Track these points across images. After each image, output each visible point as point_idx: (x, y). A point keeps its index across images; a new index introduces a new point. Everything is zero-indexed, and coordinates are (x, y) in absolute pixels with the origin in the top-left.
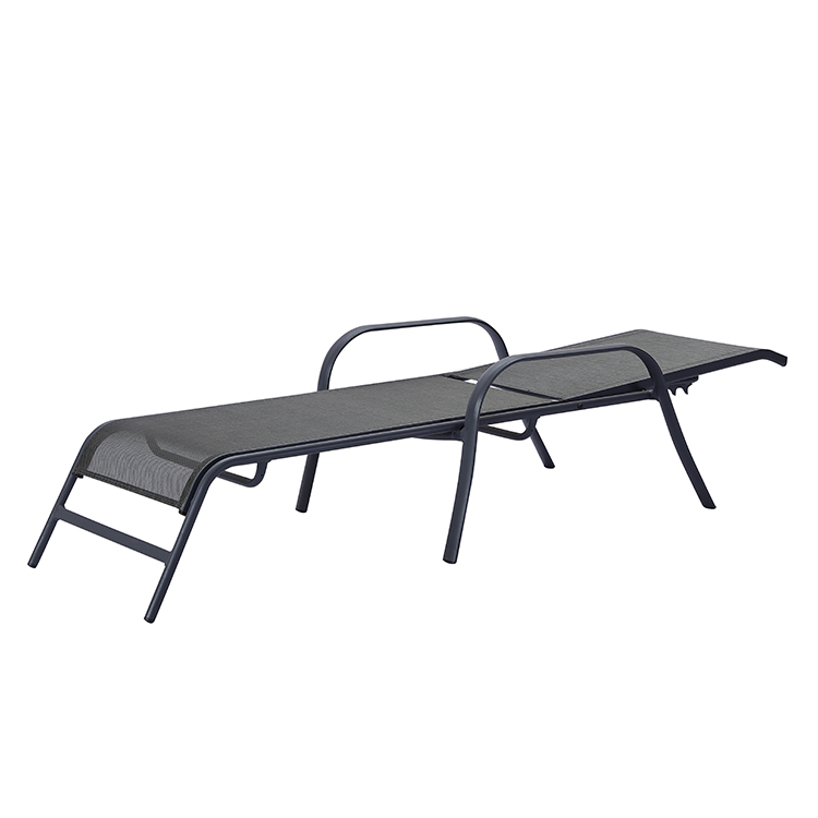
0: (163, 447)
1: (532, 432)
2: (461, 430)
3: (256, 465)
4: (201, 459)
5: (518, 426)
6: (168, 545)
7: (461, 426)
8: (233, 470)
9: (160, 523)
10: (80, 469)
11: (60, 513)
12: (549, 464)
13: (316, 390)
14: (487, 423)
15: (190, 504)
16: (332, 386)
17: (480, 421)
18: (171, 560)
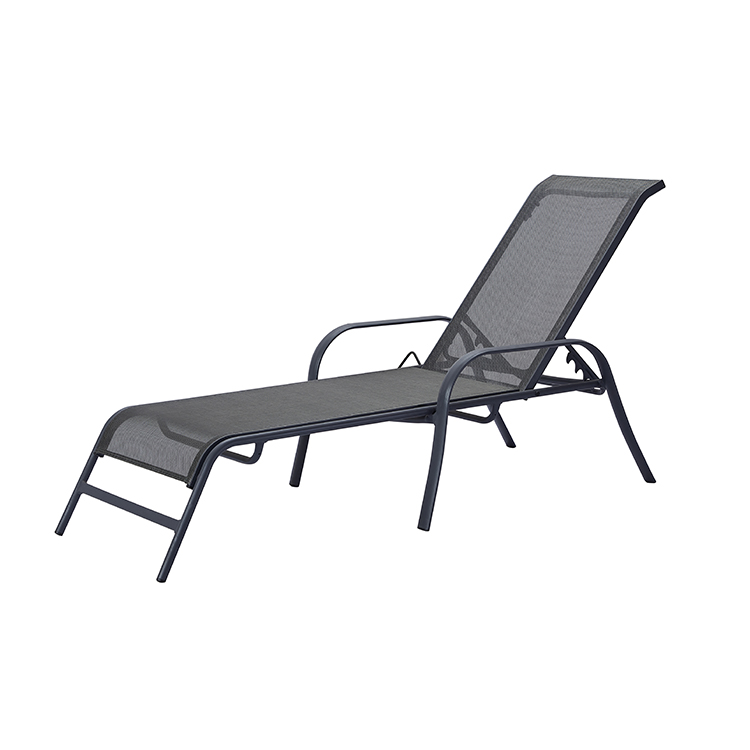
0: (173, 429)
1: (495, 416)
2: (433, 413)
3: (254, 445)
4: (205, 440)
5: (483, 411)
6: (177, 515)
7: (433, 411)
8: (234, 449)
9: (170, 496)
10: (101, 449)
11: (83, 487)
12: (511, 444)
13: (306, 380)
14: (456, 408)
15: (196, 479)
16: (321, 376)
17: (450, 406)
18: (180, 527)
